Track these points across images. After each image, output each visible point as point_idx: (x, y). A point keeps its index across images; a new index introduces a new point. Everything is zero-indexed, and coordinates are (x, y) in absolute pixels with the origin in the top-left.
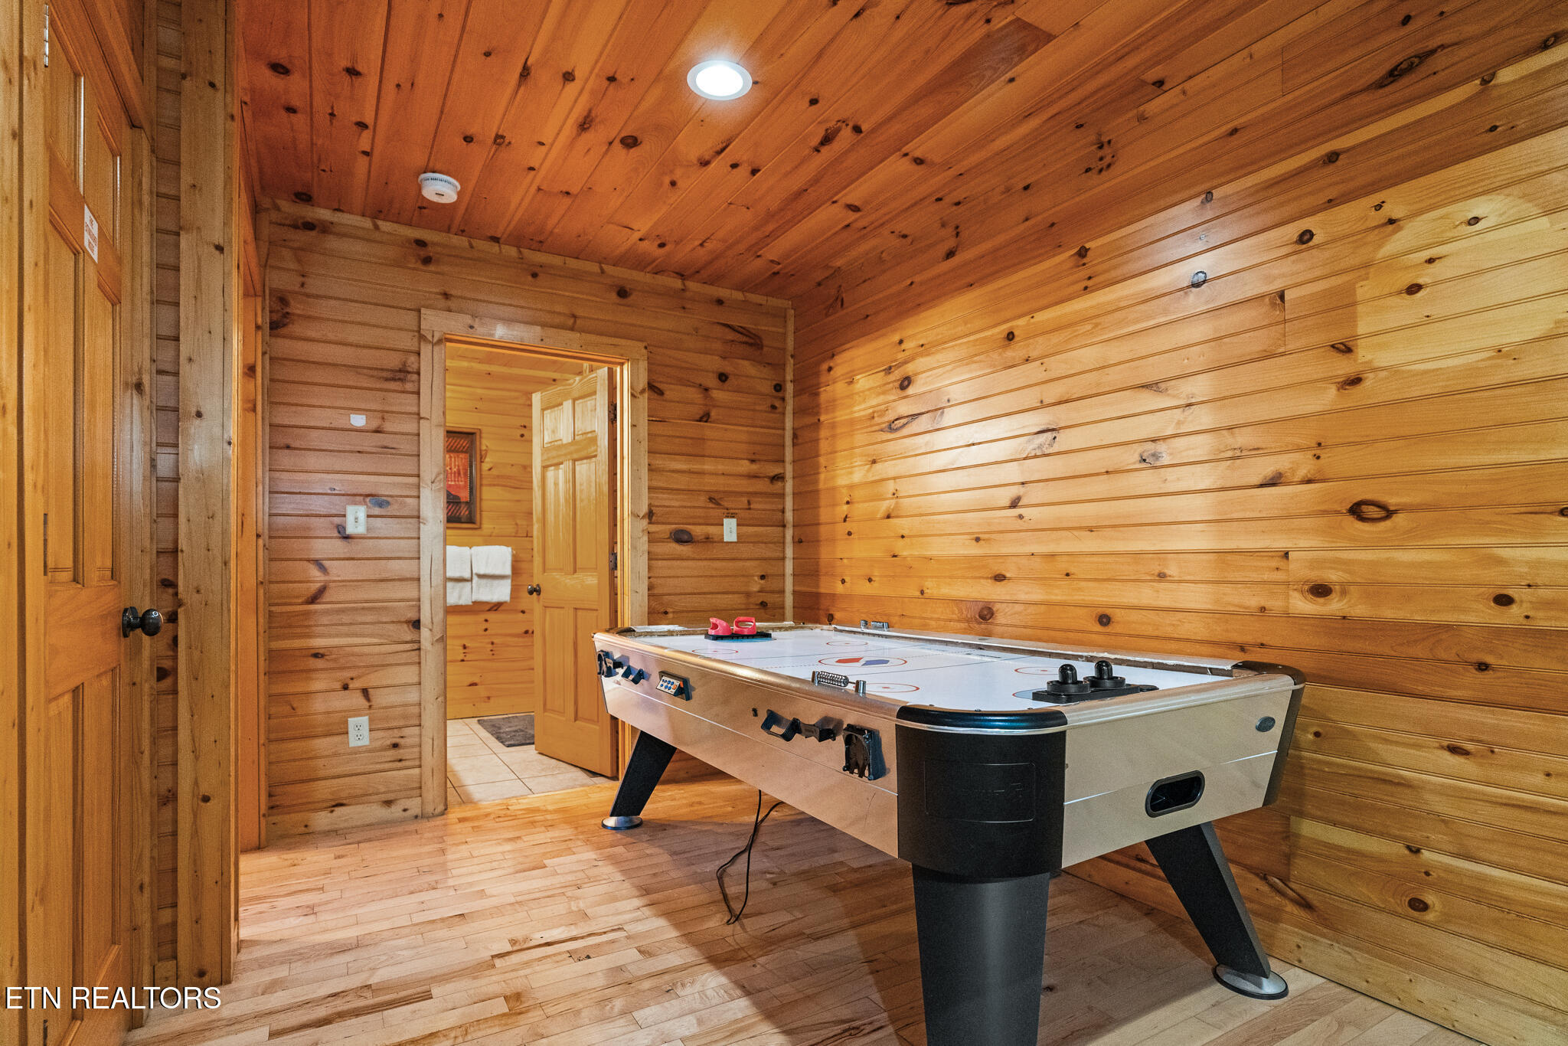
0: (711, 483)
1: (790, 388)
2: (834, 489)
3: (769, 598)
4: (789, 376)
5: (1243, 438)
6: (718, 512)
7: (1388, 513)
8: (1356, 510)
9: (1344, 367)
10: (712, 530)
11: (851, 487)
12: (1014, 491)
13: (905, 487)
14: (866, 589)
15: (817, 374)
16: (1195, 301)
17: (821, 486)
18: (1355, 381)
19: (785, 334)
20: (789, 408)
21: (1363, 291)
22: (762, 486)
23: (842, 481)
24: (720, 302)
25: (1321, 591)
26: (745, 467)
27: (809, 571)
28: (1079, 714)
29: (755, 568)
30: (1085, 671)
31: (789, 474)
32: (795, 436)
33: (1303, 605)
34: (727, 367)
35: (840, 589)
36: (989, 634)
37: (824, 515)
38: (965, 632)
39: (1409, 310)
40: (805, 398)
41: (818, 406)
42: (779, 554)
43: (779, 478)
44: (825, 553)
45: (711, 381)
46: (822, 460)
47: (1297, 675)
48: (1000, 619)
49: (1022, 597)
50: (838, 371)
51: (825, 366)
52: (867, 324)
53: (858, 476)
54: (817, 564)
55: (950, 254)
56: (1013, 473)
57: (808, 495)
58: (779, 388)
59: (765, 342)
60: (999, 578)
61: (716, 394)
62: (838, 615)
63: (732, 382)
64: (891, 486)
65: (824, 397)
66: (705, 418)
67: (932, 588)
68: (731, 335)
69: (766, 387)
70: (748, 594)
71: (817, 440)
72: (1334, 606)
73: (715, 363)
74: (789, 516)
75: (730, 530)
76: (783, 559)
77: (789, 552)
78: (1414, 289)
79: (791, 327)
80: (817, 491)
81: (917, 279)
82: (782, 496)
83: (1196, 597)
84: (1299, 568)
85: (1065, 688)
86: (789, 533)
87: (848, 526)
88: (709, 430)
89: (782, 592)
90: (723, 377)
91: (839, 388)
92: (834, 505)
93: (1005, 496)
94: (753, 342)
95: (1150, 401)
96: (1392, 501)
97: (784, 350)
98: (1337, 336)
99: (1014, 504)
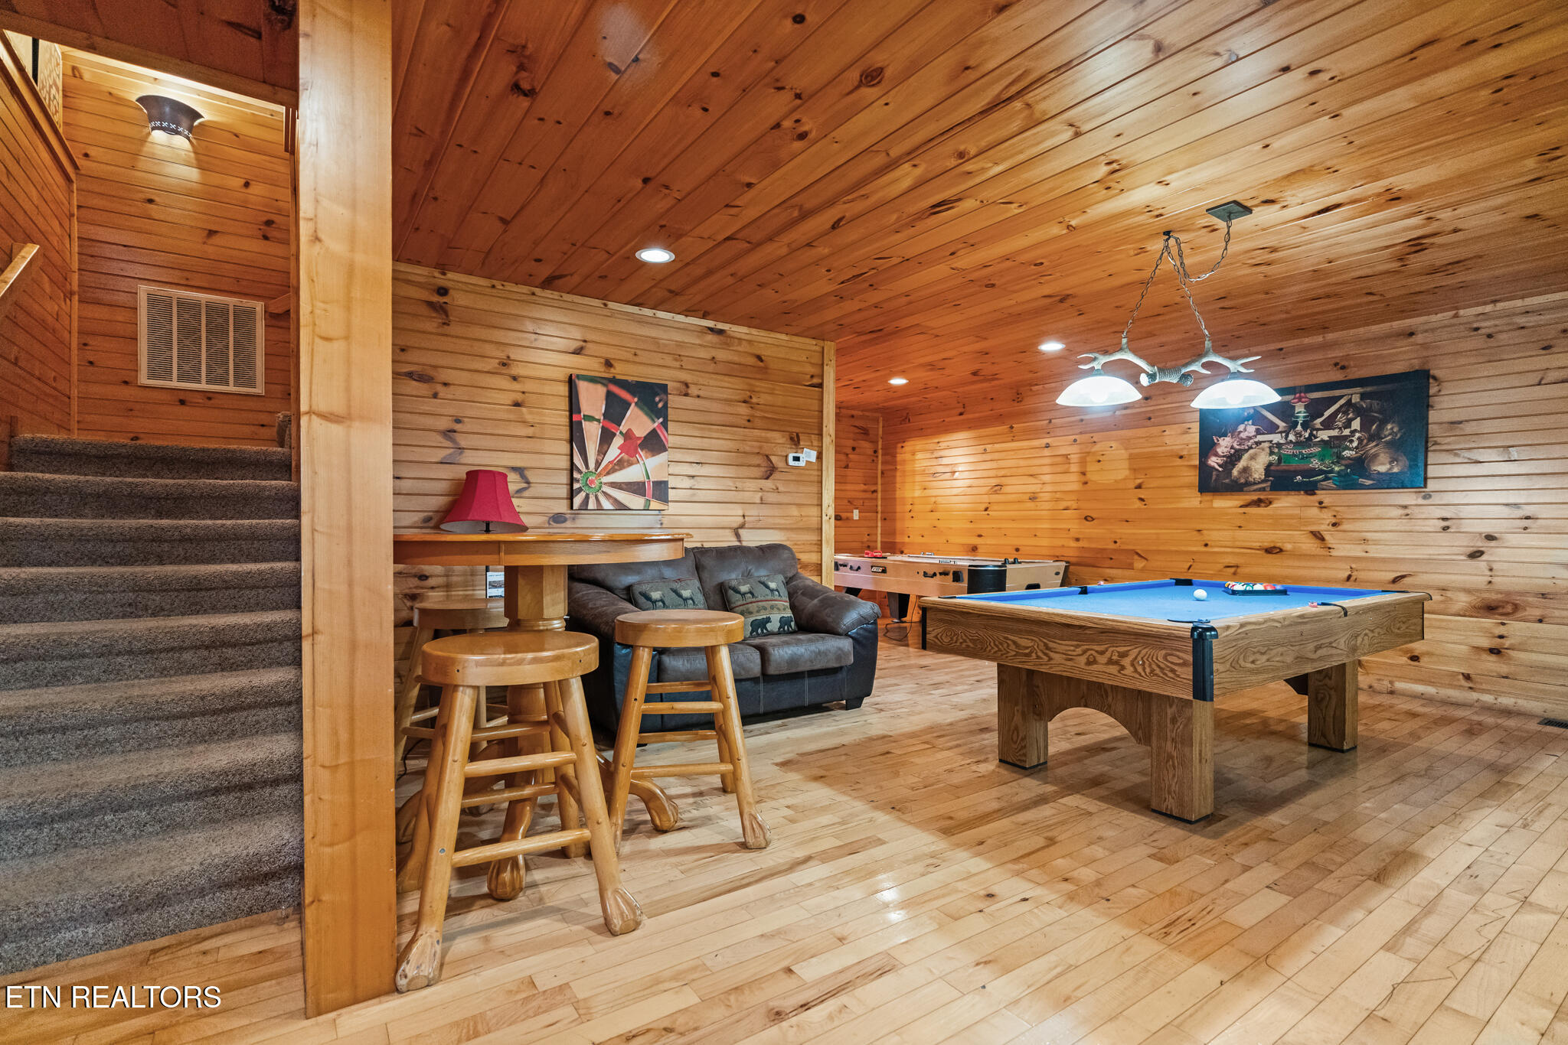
0: (850, 495)
1: (880, 451)
2: (904, 498)
3: (871, 544)
4: (880, 447)
5: (1058, 495)
6: (852, 507)
7: (1093, 519)
8: (1086, 518)
9: (1084, 479)
10: (849, 515)
11: (913, 498)
12: (986, 505)
13: (939, 500)
14: (922, 540)
15: (896, 448)
16: (1047, 452)
17: (897, 496)
18: (1086, 483)
19: (878, 428)
20: (880, 461)
21: (1088, 459)
22: (869, 495)
23: (908, 494)
24: (853, 416)
25: (1077, 540)
26: (862, 487)
27: (890, 532)
28: (1009, 566)
29: (866, 531)
30: (1011, 560)
31: (879, 489)
32: (882, 473)
33: (1074, 544)
34: (855, 444)
35: (907, 540)
36: (976, 556)
37: (899, 508)
38: (968, 555)
39: (1097, 466)
40: (888, 458)
41: (896, 462)
42: (874, 525)
43: (875, 491)
44: (899, 525)
45: (849, 451)
46: (898, 485)
47: (1067, 562)
48: (980, 550)
49: (988, 542)
50: (906, 449)
51: (900, 445)
52: (923, 432)
53: (917, 493)
54: (895, 530)
55: (961, 414)
56: (986, 499)
57: (890, 500)
58: (875, 452)
59: (870, 432)
60: (980, 536)
61: (851, 456)
62: (905, 551)
63: (857, 450)
64: (933, 499)
65: (899, 457)
66: (847, 467)
67: (952, 540)
68: (857, 431)
69: (870, 452)
70: (862, 542)
71: (895, 477)
72: (1080, 544)
73: (850, 443)
74: (879, 508)
75: (856, 515)
76: (877, 527)
77: (879, 524)
78: (1099, 461)
79: (881, 425)
80: (895, 498)
81: (947, 420)
82: (876, 499)
83: (1045, 542)
84: (1074, 534)
85: (1006, 562)
86: (879, 515)
87: (912, 514)
88: (849, 472)
89: (876, 541)
90: (854, 449)
91: (908, 456)
92: (904, 505)
93: (984, 506)
94: (865, 432)
95: (1032, 480)
96: (1094, 516)
97: (877, 435)
98: (1083, 470)
99: (986, 510)
